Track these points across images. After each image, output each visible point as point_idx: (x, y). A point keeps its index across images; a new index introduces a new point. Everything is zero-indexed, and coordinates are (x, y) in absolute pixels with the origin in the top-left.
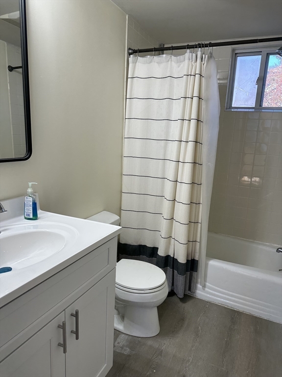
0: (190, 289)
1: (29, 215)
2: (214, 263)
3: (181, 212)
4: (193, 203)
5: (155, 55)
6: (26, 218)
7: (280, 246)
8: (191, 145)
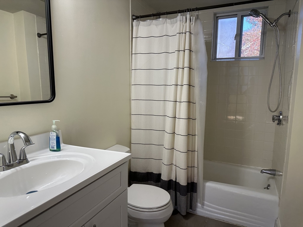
0: (191, 208)
1: (53, 147)
2: (210, 185)
3: (181, 143)
4: (190, 135)
5: (153, 20)
6: (51, 150)
7: (263, 169)
8: (185, 88)
